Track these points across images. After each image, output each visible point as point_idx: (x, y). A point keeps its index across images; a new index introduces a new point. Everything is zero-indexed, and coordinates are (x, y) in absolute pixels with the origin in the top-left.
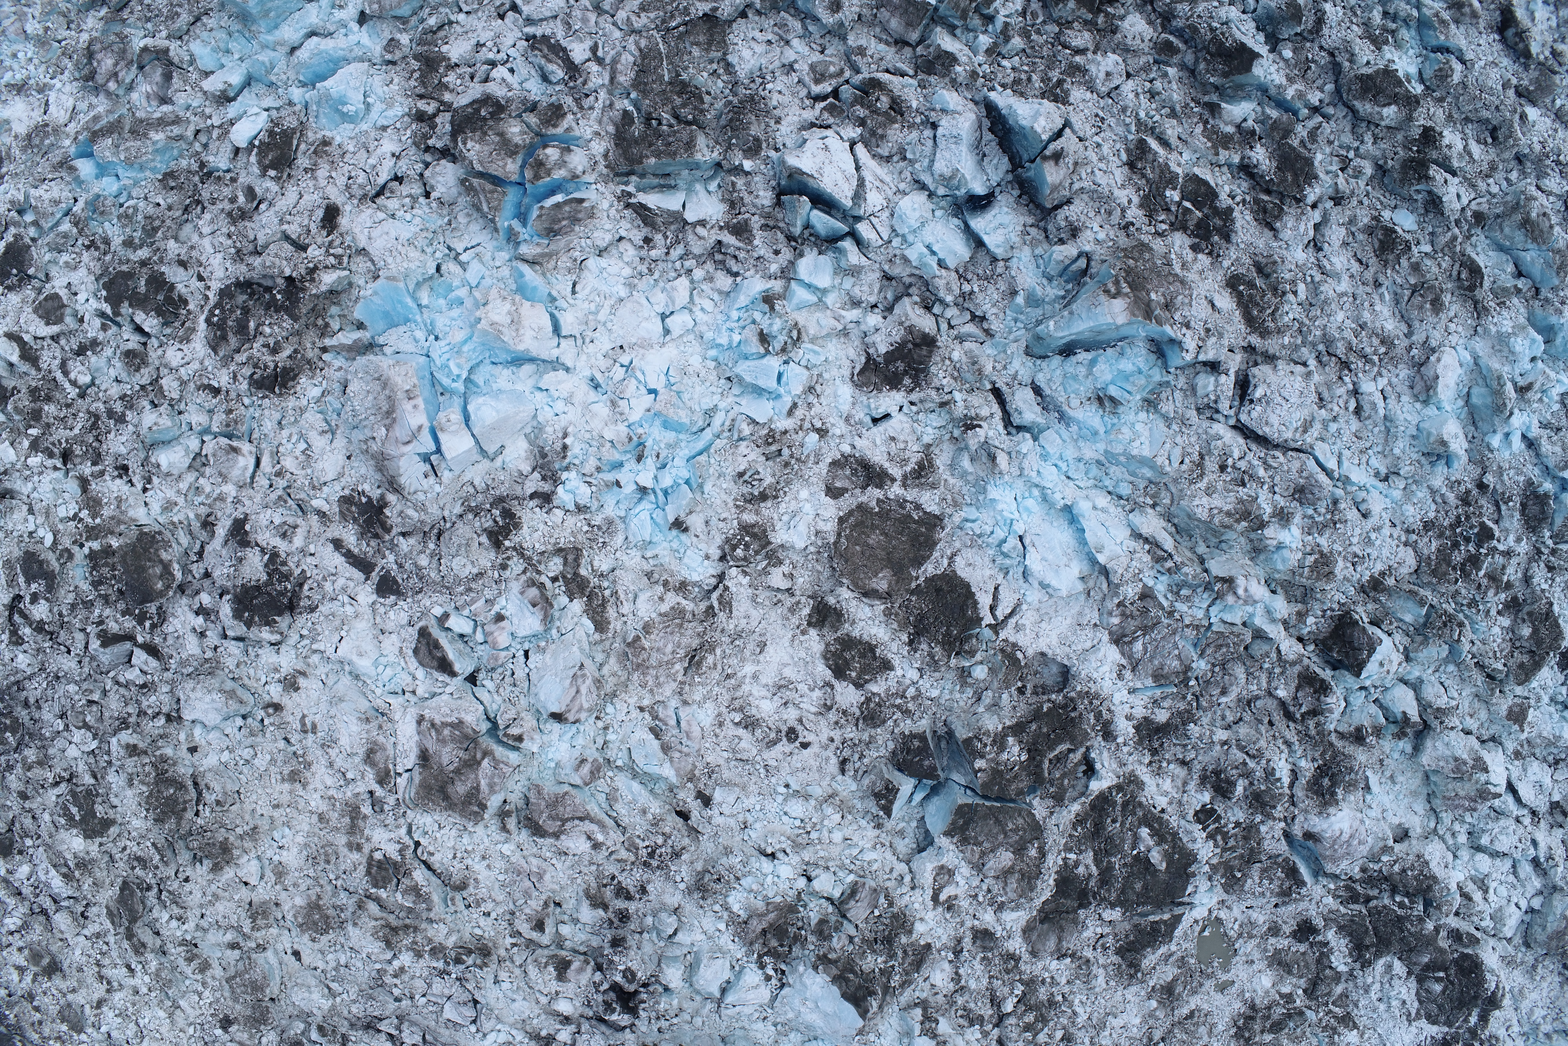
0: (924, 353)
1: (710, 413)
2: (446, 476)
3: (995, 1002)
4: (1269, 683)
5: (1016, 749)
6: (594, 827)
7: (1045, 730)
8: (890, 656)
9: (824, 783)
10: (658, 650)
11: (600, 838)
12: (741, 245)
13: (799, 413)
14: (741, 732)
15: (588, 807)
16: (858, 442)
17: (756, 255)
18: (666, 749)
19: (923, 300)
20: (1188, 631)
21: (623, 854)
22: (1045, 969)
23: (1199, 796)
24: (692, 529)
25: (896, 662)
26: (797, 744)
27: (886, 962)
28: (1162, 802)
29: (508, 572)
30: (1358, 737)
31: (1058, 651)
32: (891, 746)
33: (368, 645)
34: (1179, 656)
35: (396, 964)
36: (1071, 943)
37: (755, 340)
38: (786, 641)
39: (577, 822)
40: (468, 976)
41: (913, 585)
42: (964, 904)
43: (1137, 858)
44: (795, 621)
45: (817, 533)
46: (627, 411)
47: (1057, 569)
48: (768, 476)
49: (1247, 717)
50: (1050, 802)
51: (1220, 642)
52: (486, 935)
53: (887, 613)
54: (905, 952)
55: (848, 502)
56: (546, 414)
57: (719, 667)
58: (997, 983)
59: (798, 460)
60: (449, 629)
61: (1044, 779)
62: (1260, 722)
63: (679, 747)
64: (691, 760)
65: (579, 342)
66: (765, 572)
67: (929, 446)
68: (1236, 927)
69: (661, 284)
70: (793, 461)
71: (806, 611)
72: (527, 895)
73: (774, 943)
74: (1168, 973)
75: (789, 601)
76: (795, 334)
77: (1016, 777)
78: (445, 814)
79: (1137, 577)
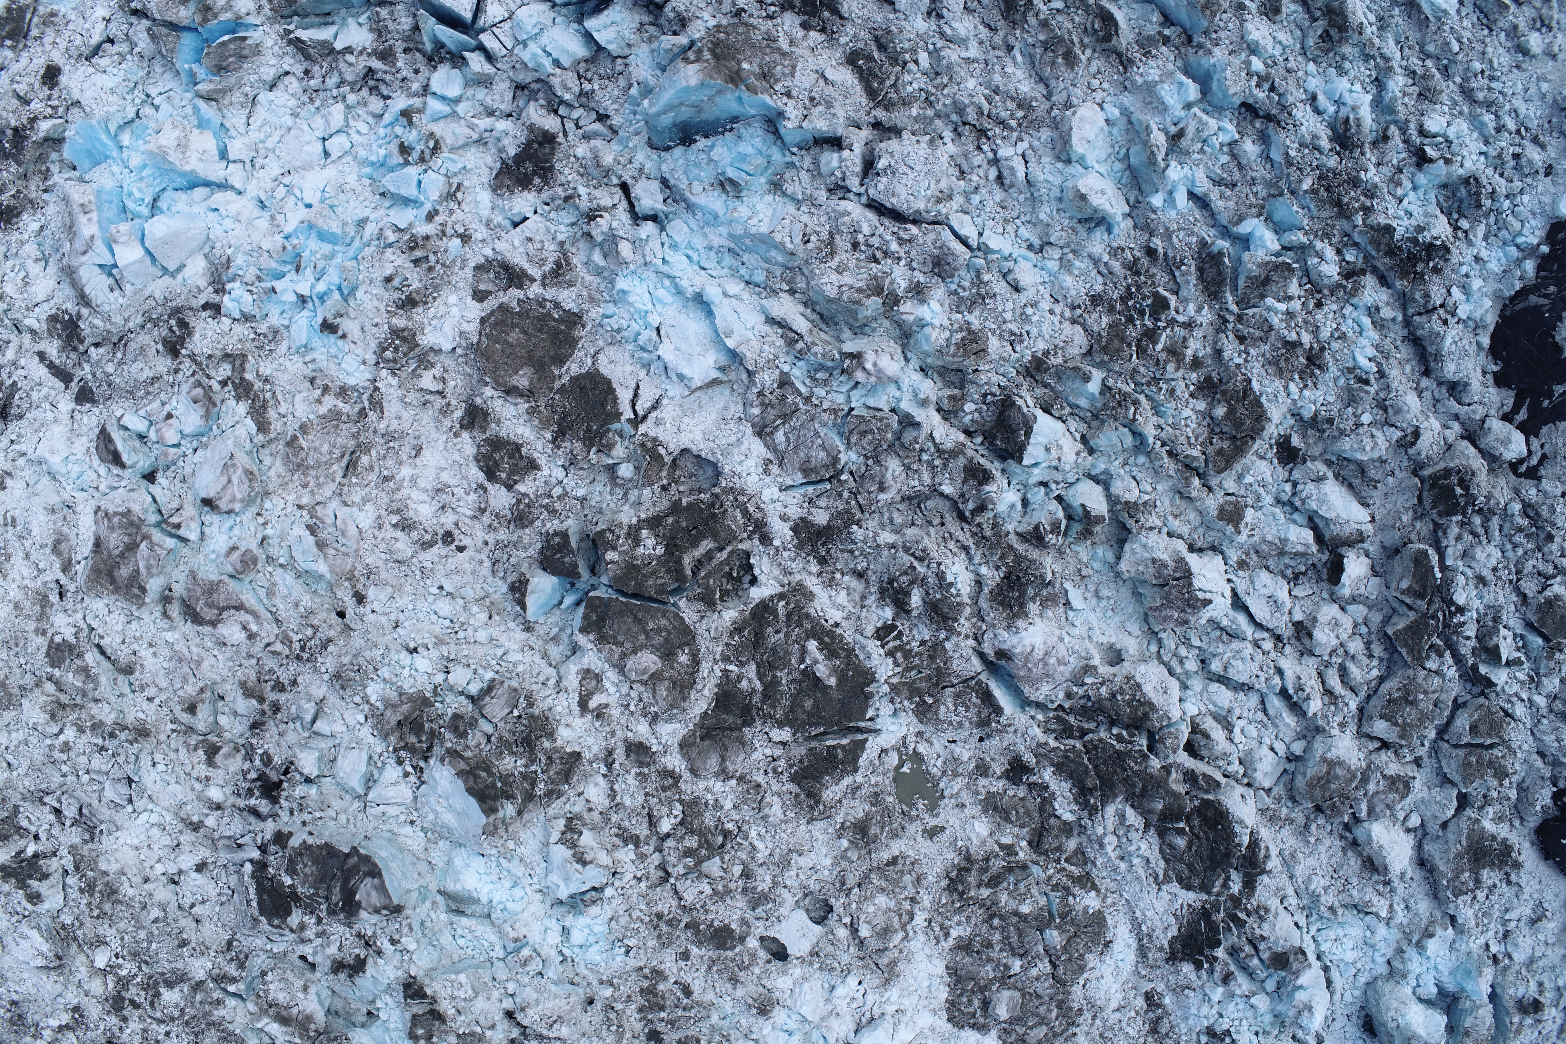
0: (548, 150)
1: (361, 223)
2: (128, 288)
3: (652, 822)
4: (933, 478)
5: (650, 542)
6: (249, 618)
7: (684, 524)
8: (536, 455)
9: (478, 587)
10: (315, 449)
11: (254, 628)
12: (386, 68)
13: (439, 219)
14: (399, 534)
15: (243, 597)
16: (500, 246)
17: (399, 76)
18: (321, 545)
19: (549, 102)
20: (825, 416)
21: (278, 647)
22: (707, 789)
23: (880, 612)
24: (349, 336)
25: (542, 461)
26: (453, 547)
27: (526, 766)
28: (835, 615)
29: (180, 375)
30: (1035, 537)
31: (702, 446)
32: (539, 545)
33: (61, 446)
34: (823, 446)
35: (62, 738)
36: (737, 764)
37: (396, 151)
38: (441, 445)
39: (233, 611)
40: (120, 750)
41: (557, 384)
42: (615, 712)
43: (804, 672)
44: (447, 423)
45: (461, 333)
46: (283, 223)
47: (689, 358)
48: (415, 280)
49: (919, 521)
50: (701, 606)
51: (863, 427)
52: (149, 720)
53: (532, 412)
54: (550, 758)
55: (492, 303)
56: (217, 232)
57: (376, 469)
58: (653, 801)
59: (443, 265)
60: (126, 428)
61: (685, 577)
62: (930, 523)
63: (335, 545)
64: (350, 560)
65: (248, 166)
66: (414, 374)
67: (562, 243)
68: (939, 763)
69: (322, 112)
70: (438, 267)
71: (459, 414)
72: (185, 680)
73: (413, 739)
74: (858, 809)
75: (439, 402)
76: (431, 144)
77: (654, 572)
78: (113, 598)
79: (771, 363)
